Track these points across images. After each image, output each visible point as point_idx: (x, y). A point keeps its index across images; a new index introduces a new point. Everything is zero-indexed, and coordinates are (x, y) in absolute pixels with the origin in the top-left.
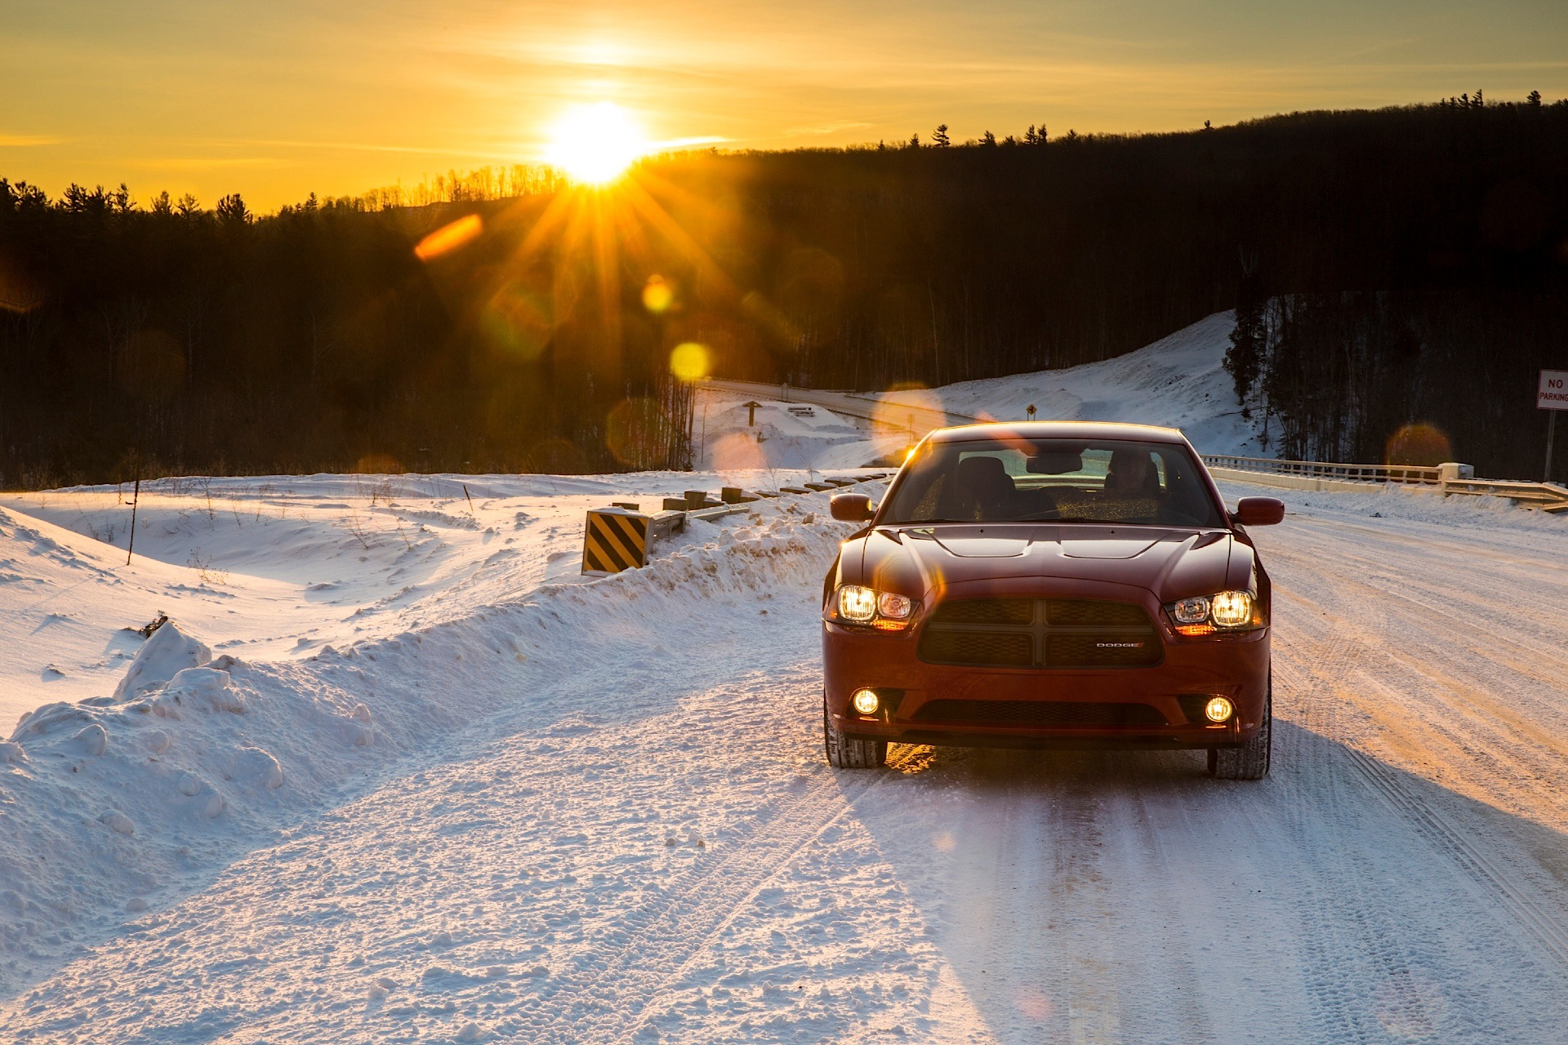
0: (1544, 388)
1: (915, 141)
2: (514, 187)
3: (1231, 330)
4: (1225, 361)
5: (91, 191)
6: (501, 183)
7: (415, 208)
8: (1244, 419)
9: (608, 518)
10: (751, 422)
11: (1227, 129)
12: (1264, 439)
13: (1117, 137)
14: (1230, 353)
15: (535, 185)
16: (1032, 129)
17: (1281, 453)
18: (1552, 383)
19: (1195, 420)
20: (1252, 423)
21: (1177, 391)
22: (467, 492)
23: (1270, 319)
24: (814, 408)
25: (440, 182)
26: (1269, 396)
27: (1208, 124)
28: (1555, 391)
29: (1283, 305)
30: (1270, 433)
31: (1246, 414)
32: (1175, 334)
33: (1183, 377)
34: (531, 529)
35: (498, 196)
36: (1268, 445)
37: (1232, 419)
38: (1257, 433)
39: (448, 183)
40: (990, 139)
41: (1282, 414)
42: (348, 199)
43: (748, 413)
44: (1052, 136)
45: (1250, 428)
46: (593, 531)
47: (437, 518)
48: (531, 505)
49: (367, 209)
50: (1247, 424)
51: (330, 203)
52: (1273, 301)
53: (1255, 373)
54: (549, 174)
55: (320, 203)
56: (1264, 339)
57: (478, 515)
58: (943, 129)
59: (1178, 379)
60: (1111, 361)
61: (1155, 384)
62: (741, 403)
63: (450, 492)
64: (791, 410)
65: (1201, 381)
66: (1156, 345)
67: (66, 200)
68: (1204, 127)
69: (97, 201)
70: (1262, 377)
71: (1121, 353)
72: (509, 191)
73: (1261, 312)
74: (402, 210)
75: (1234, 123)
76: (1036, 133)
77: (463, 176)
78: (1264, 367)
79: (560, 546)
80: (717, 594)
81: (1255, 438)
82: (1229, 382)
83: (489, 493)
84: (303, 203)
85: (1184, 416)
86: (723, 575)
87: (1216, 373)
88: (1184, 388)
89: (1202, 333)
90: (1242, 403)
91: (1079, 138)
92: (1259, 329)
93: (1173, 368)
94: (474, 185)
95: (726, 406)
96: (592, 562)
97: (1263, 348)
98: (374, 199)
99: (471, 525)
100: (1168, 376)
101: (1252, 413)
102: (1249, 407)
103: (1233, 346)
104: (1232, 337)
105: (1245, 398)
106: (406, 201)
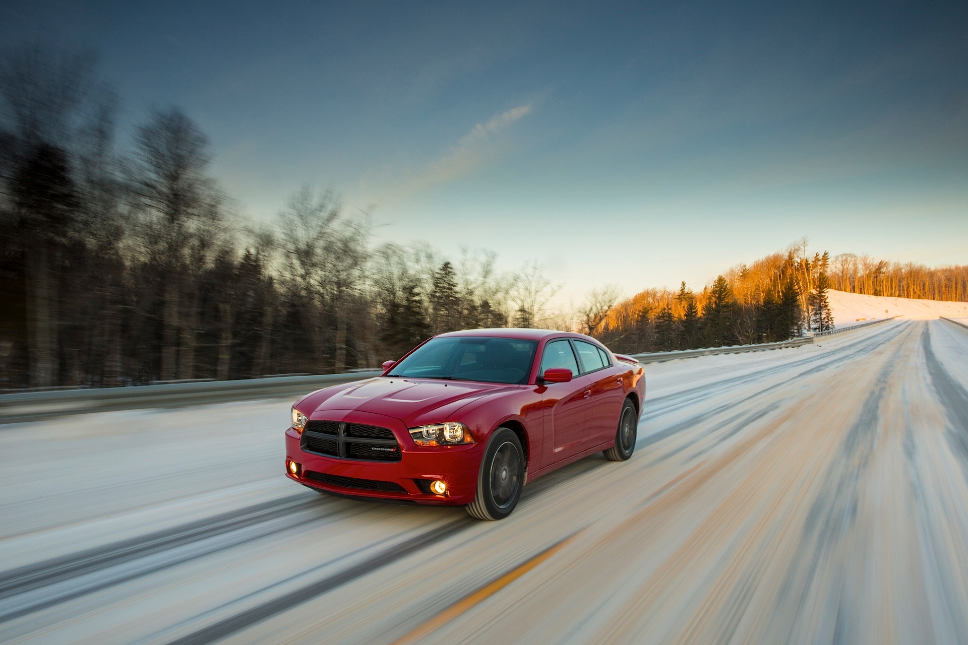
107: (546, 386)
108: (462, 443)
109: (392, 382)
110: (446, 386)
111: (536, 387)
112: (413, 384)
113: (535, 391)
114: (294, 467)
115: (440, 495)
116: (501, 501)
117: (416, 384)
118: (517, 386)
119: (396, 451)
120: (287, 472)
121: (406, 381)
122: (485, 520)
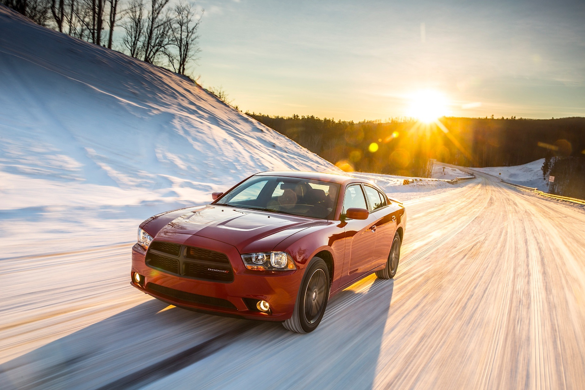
0: (550, 179)
1: (487, 117)
2: (404, 121)
3: (544, 162)
4: (541, 168)
5: (328, 119)
6: (401, 119)
7: (384, 123)
9: (406, 180)
10: (443, 171)
11: (557, 119)
12: (548, 184)
13: (531, 119)
14: (543, 167)
15: (408, 121)
16: (512, 117)
18: (551, 178)
19: (534, 179)
20: (545, 181)
21: (531, 173)
22: (392, 177)
23: (552, 161)
24: (456, 169)
25: (389, 119)
27: (553, 118)
28: (552, 179)
29: (555, 158)
31: (545, 179)
32: (533, 162)
33: (533, 170)
34: (398, 182)
35: (400, 122)
37: (541, 180)
39: (391, 119)
40: (503, 118)
42: (371, 121)
43: (443, 169)
44: (517, 118)
46: (404, 181)
47: (388, 180)
48: (399, 179)
49: (375, 123)
51: (368, 122)
52: (553, 158)
53: (548, 171)
54: (411, 118)
55: (366, 121)
56: (551, 165)
57: (393, 180)
58: (493, 115)
59: (532, 171)
61: (527, 171)
62: (442, 167)
63: (389, 177)
64: (452, 169)
65: (536, 172)
66: (529, 163)
67: (324, 120)
68: (552, 118)
69: (329, 121)
70: (549, 172)
71: (522, 164)
72: (402, 121)
73: (551, 159)
74: (382, 124)
75: (559, 118)
76: (513, 117)
77: (394, 118)
78: (549, 170)
79: (401, 183)
80: (415, 188)
82: (542, 172)
83: (394, 178)
84: (363, 121)
86: (416, 186)
87: (540, 170)
88: (533, 173)
89: (538, 162)
90: (544, 177)
91: (523, 119)
92: (550, 162)
93: (531, 169)
94: (396, 120)
95: (439, 167)
96: (404, 184)
97: (550, 166)
98: (376, 121)
99: (392, 181)
101: (546, 179)
102: (545, 178)
103: (543, 165)
104: (544, 164)
105: (545, 176)
106: (382, 122)
107: (346, 221)
108: (285, 270)
109: (223, 211)
110: (269, 217)
111: (339, 222)
112: (241, 214)
113: (339, 226)
114: (138, 278)
115: (264, 312)
116: (310, 318)
117: (244, 214)
118: (326, 221)
119: (228, 273)
120: (131, 281)
121: (235, 210)
122: (298, 333)
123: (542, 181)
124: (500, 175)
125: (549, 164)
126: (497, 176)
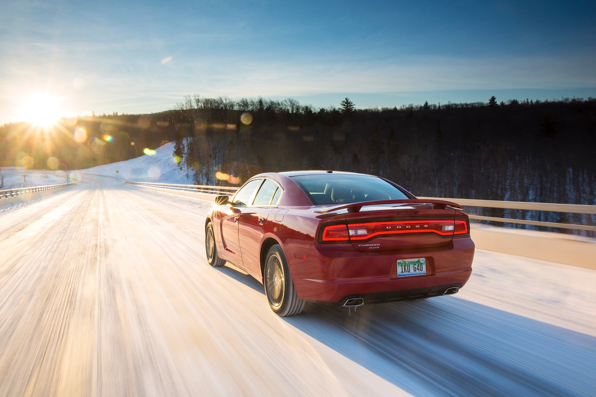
3: (174, 146)
4: (173, 154)
8: (181, 170)
12: (187, 176)
14: (174, 152)
16: (114, 112)
17: (194, 179)
19: (166, 171)
20: (183, 171)
21: (159, 164)
23: (185, 142)
26: (187, 163)
29: (187, 139)
30: (189, 174)
31: (181, 169)
33: (161, 160)
36: (189, 177)
38: (185, 174)
41: (191, 168)
45: (183, 173)
50: (181, 172)
52: (184, 139)
56: (184, 147)
58: (93, 112)
59: (159, 161)
60: (139, 158)
61: (153, 162)
64: (41, 176)
65: (166, 161)
70: (184, 158)
78: (184, 156)
81: (185, 176)
82: (175, 160)
85: (163, 171)
87: (171, 158)
88: (162, 163)
89: (164, 149)
90: (179, 166)
92: (182, 145)
93: (157, 158)
97: (184, 150)
100: (156, 160)
101: (183, 169)
102: (182, 167)
103: (175, 150)
104: (174, 148)
105: (180, 164)
123: (178, 173)
124: (117, 173)
125: (181, 147)
126: (113, 176)
